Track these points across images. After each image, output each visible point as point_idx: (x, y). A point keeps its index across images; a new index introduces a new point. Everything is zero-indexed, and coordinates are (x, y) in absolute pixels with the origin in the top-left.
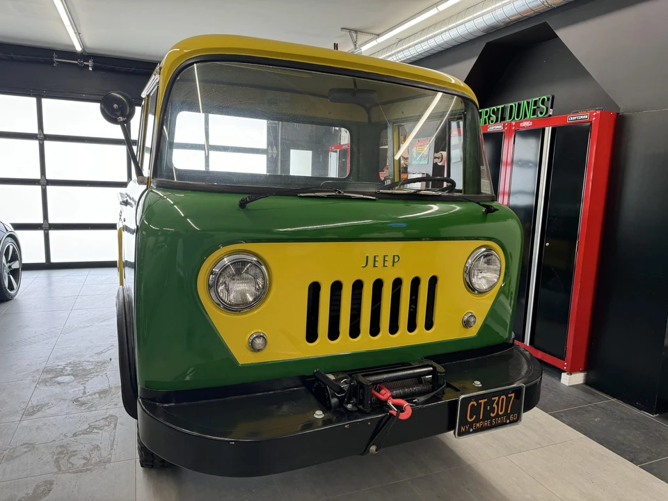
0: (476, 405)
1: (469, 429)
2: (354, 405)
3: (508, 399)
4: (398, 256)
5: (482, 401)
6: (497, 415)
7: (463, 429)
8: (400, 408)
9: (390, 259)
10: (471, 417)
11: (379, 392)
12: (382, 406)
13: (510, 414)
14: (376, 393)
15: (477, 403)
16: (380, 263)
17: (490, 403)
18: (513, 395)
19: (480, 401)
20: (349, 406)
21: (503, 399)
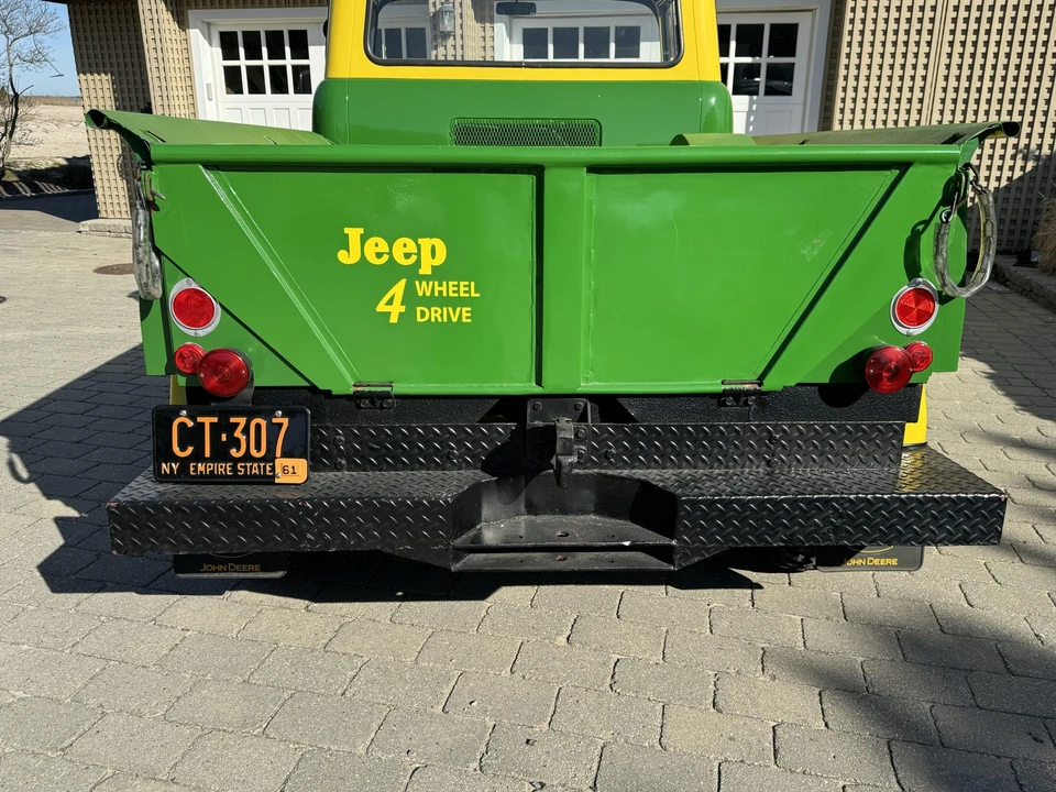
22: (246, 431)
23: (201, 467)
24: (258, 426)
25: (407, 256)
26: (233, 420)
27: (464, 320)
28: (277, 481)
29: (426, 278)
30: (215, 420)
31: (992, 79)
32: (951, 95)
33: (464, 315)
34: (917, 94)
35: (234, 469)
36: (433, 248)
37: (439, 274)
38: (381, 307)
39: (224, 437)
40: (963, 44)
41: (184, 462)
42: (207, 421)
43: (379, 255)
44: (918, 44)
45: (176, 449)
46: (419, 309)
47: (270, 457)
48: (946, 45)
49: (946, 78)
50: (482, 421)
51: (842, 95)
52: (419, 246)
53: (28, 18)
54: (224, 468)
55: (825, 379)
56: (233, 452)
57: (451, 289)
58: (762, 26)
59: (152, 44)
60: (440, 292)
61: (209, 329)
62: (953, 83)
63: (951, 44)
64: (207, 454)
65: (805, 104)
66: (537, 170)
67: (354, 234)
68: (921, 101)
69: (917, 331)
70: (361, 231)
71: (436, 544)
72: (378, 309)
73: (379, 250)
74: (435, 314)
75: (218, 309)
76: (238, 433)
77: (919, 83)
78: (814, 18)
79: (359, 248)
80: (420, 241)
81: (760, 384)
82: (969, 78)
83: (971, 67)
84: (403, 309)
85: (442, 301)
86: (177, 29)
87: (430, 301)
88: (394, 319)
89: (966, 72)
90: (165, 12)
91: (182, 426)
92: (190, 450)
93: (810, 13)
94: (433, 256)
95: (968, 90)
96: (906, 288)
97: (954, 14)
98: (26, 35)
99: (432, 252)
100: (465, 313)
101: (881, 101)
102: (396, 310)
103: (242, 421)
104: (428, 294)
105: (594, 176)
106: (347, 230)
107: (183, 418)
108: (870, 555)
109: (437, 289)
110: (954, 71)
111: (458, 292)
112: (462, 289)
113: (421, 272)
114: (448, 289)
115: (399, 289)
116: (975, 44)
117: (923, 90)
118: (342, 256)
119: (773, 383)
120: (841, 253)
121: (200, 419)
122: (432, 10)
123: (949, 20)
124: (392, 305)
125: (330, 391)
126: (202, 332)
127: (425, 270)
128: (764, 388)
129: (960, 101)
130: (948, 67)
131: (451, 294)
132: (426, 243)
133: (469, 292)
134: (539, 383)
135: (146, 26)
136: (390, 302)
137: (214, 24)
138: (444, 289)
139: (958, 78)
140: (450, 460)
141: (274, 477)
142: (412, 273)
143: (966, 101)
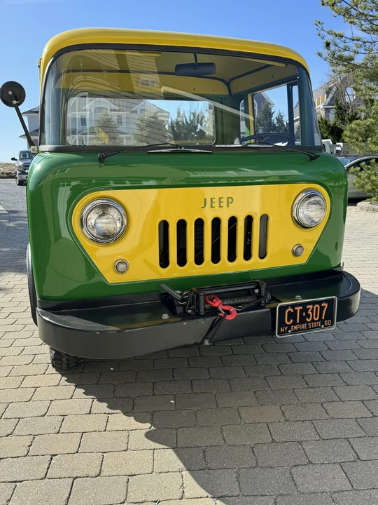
0: (292, 311)
1: (288, 330)
2: (193, 310)
3: (322, 308)
4: (231, 198)
5: (298, 309)
6: (313, 320)
7: (282, 330)
8: (228, 312)
9: (225, 200)
10: (289, 321)
11: (212, 301)
12: (215, 311)
13: (325, 319)
14: (210, 302)
15: (294, 309)
16: (216, 204)
17: (305, 310)
18: (326, 304)
19: (296, 309)
20: (190, 311)
21: (317, 308)
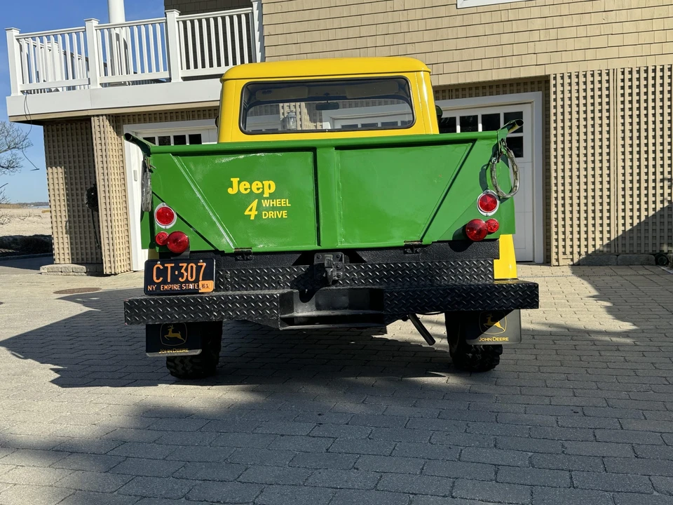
22: (186, 270)
23: (166, 287)
24: (192, 267)
25: (258, 189)
26: (180, 265)
27: (284, 217)
28: (200, 291)
29: (267, 198)
30: (173, 265)
31: (654, 137)
32: (628, 149)
33: (284, 214)
34: (605, 150)
35: (181, 287)
36: (270, 185)
37: (272, 196)
38: (247, 213)
39: (177, 273)
40: (631, 116)
41: (159, 284)
42: (169, 266)
43: (246, 189)
44: (601, 118)
45: (155, 278)
46: (263, 213)
47: (197, 281)
48: (620, 118)
49: (623, 139)
50: (294, 265)
51: (555, 154)
52: (263, 185)
53: (8, 139)
54: (176, 287)
55: (450, 238)
56: (180, 279)
57: (278, 203)
58: (499, 115)
59: (99, 147)
60: (273, 204)
61: (171, 226)
62: (628, 142)
63: (623, 117)
64: (169, 281)
65: (532, 162)
66: (313, 149)
67: (235, 181)
68: (608, 154)
69: (490, 214)
70: (238, 179)
71: (272, 316)
72: (245, 214)
73: (246, 187)
74: (271, 214)
75: (175, 216)
76: (183, 271)
77: (605, 143)
78: (532, 107)
79: (238, 187)
80: (264, 182)
81: (421, 241)
82: (639, 138)
83: (639, 131)
84: (256, 213)
85: (274, 208)
86: (116, 137)
87: (268, 209)
88: (252, 218)
89: (636, 134)
90: (108, 126)
91: (158, 268)
92: (161, 279)
93: (530, 105)
94: (270, 188)
95: (639, 145)
96: (482, 195)
97: (622, 99)
98: (6, 151)
99: (269, 187)
100: (284, 213)
101: (582, 156)
102: (253, 214)
103: (185, 265)
104: (268, 205)
105: (339, 151)
106: (232, 179)
107: (159, 265)
108: (493, 335)
109: (271, 203)
110: (628, 134)
111: (281, 204)
112: (283, 203)
113: (264, 196)
114: (277, 203)
115: (255, 204)
116: (639, 116)
117: (609, 147)
118: (230, 191)
119: (426, 241)
120: (451, 181)
121: (166, 265)
122: (282, 117)
123: (619, 103)
124: (251, 212)
125: (223, 251)
126: (168, 227)
127: (266, 195)
128: (423, 243)
129: (635, 153)
130: (623, 131)
131: (278, 205)
132: (266, 183)
133: (286, 204)
134: (319, 244)
135: (96, 135)
136: (251, 210)
137: (139, 133)
138: (275, 203)
139: (631, 138)
140: (279, 284)
141: (198, 290)
142: (260, 197)
143: (639, 153)
